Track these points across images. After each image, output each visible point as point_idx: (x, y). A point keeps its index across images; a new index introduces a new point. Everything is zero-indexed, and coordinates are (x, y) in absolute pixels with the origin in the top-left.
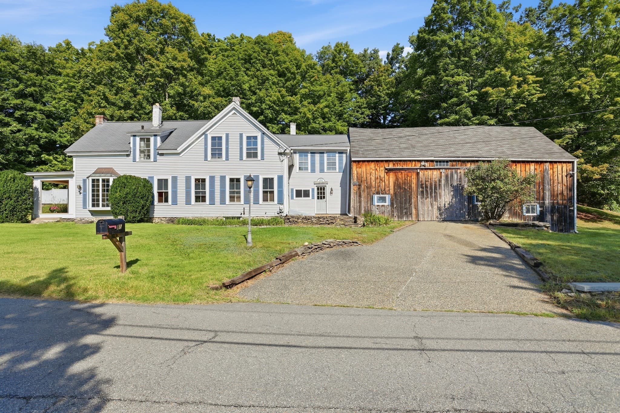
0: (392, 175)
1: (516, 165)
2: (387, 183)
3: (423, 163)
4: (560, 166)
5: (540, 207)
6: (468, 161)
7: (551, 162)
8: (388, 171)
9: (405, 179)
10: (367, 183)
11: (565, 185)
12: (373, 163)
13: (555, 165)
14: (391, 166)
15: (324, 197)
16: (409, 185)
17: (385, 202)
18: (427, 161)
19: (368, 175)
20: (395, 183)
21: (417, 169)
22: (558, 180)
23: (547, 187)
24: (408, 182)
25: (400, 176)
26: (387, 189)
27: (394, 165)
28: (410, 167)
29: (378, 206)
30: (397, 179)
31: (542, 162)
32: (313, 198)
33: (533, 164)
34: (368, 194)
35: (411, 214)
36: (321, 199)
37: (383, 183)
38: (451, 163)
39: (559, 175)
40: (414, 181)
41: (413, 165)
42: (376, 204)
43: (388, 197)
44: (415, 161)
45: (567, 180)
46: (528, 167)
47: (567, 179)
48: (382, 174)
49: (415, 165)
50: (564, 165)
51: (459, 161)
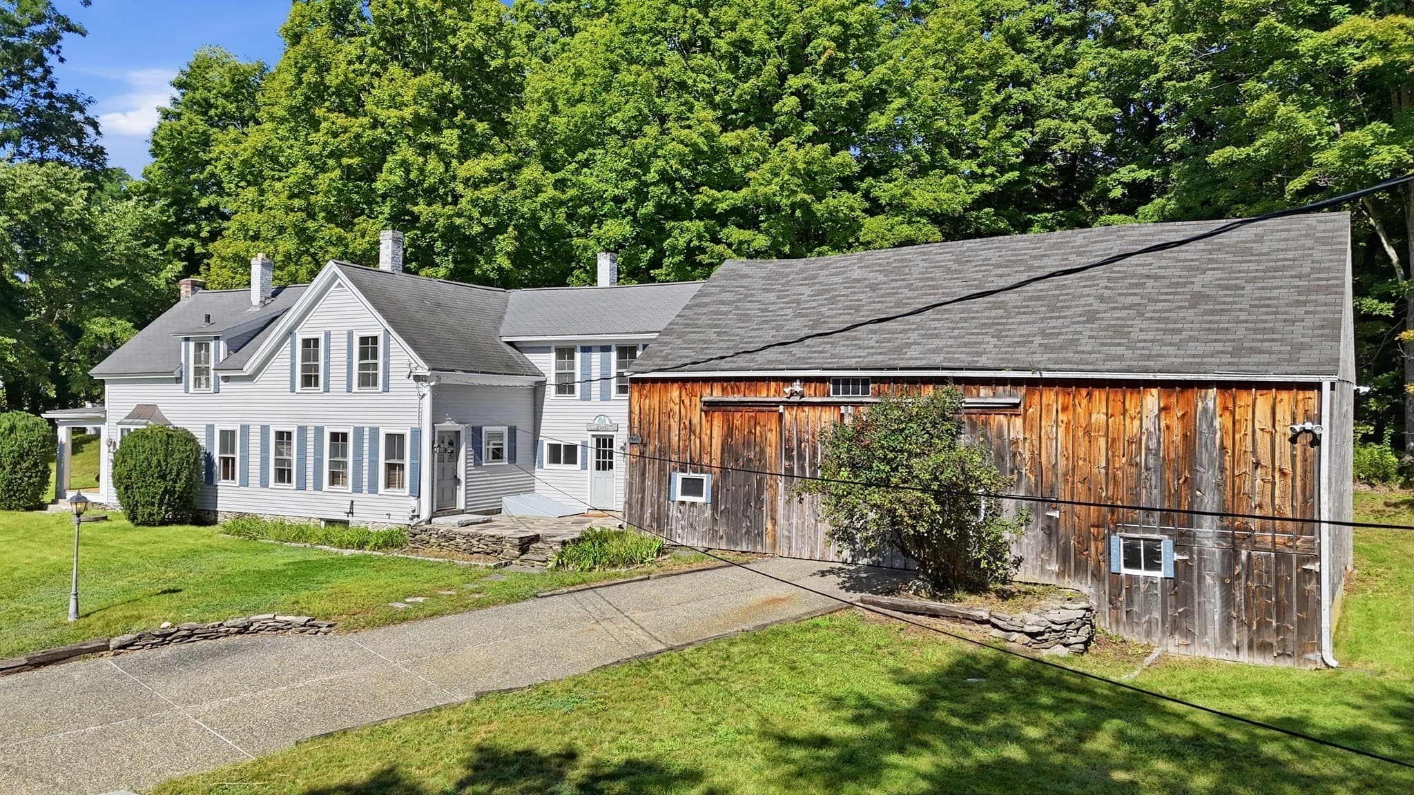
0: (718, 419)
1: (1089, 395)
2: (706, 439)
3: (797, 387)
4: (1263, 403)
5: (1178, 548)
6: (926, 381)
7: (1223, 386)
8: (711, 407)
9: (750, 432)
10: (660, 441)
11: (1283, 474)
12: (676, 386)
13: (1244, 398)
14: (717, 395)
15: (611, 467)
16: (758, 449)
17: (701, 495)
18: (806, 380)
19: (664, 418)
20: (724, 444)
21: (778, 404)
22: (1254, 452)
23: (1208, 476)
24: (758, 440)
25: (737, 423)
26: (706, 460)
27: (723, 390)
28: (762, 396)
29: (683, 503)
30: (729, 432)
31: (1186, 385)
32: (584, 467)
33: (1155, 391)
34: (662, 470)
35: (760, 535)
36: (604, 469)
37: (698, 441)
38: (876, 386)
39: (1259, 434)
40: (772, 437)
41: (772, 392)
42: (679, 497)
43: (707, 480)
44: (776, 379)
45: (1293, 457)
46: (1131, 402)
47: (1293, 449)
48: (697, 416)
49: (778, 392)
50: (1284, 395)
51: (896, 380)
